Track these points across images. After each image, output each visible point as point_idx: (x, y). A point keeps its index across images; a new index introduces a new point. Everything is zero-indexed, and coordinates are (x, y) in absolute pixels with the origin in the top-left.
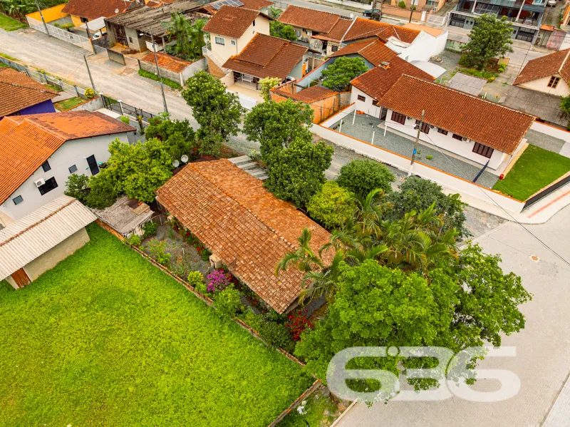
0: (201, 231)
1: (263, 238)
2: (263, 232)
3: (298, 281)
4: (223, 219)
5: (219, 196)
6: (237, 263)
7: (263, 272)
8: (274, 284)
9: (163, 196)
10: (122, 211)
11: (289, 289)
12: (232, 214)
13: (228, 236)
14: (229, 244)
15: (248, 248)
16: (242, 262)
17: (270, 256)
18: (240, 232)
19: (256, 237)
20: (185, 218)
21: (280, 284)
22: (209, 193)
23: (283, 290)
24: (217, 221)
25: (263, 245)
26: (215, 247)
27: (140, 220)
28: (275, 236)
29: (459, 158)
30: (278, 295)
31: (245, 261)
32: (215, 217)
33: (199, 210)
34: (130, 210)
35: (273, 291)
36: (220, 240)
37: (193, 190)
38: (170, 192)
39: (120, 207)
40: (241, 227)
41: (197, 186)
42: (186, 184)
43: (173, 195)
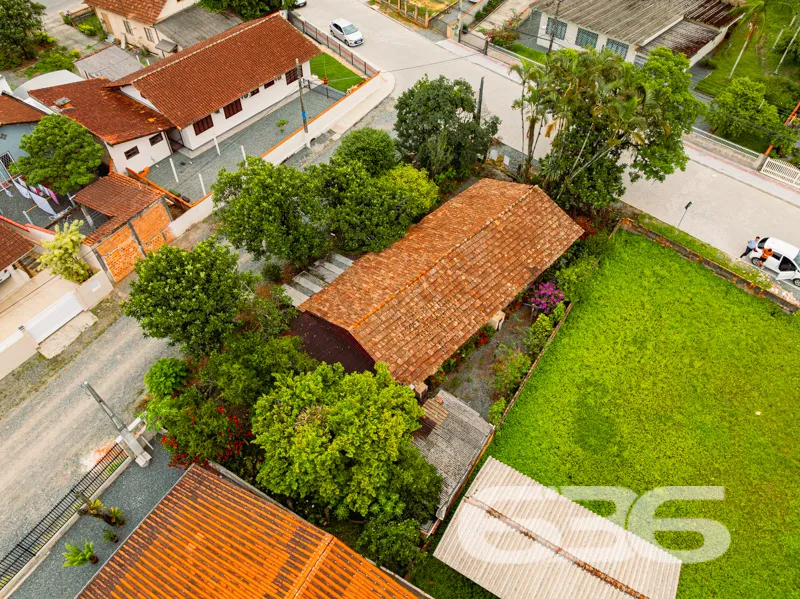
0: (484, 311)
1: (498, 235)
2: (490, 236)
4: (466, 280)
5: (425, 285)
6: (531, 266)
7: (542, 241)
8: (554, 232)
9: (412, 374)
10: (442, 444)
11: (558, 220)
12: (459, 269)
13: (494, 275)
14: (506, 274)
15: (512, 253)
16: (529, 261)
17: (521, 232)
18: (488, 261)
19: (497, 244)
20: (461, 334)
21: (554, 226)
22: (416, 299)
23: (559, 225)
24: (468, 288)
25: (507, 236)
26: (508, 293)
27: (459, 407)
28: (497, 222)
29: (281, 105)
30: (566, 230)
31: (528, 258)
32: (463, 292)
33: (448, 314)
34: (438, 430)
35: (562, 233)
36: (498, 286)
37: (407, 324)
38: (405, 363)
39: (432, 450)
40: (480, 260)
41: (400, 318)
42: (393, 335)
43: (414, 355)
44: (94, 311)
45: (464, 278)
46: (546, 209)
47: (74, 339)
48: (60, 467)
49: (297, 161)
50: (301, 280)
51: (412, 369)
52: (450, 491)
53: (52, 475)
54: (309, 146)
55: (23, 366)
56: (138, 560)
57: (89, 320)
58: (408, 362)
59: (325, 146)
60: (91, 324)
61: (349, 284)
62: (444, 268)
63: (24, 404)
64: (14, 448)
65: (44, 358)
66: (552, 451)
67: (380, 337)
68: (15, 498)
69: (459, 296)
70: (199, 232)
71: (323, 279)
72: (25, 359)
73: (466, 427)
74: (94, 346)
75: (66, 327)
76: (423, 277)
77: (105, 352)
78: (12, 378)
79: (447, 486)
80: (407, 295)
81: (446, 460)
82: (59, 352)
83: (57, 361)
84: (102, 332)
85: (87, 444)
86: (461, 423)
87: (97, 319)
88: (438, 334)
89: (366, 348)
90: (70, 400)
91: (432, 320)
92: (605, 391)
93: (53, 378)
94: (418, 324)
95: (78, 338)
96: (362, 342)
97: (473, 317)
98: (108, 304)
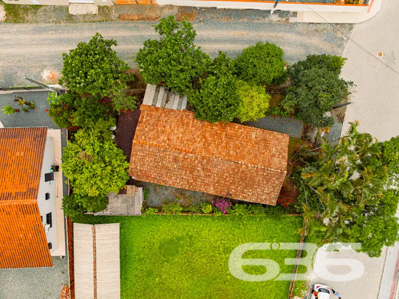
0: (190, 185)
1: (236, 171)
2: (233, 167)
3: (275, 185)
5: (181, 156)
7: (250, 190)
8: (262, 193)
10: (120, 201)
11: (272, 192)
12: (202, 165)
13: (211, 180)
14: (216, 185)
15: (231, 181)
16: (233, 190)
17: (248, 179)
18: (217, 174)
19: (231, 172)
20: (171, 183)
21: (265, 191)
22: (171, 156)
23: (269, 193)
24: (196, 173)
25: (239, 175)
26: (208, 190)
27: (139, 198)
28: (244, 166)
30: (268, 197)
32: (191, 172)
33: (176, 172)
34: (124, 196)
35: (264, 197)
36: (208, 185)
37: (156, 160)
38: (139, 170)
39: (115, 199)
40: (215, 170)
41: (157, 156)
42: (147, 158)
43: (145, 171)
44: (100, 8)
45: (199, 169)
46: (274, 183)
47: (83, 14)
48: (38, 65)
49: (255, 16)
50: (162, 91)
51: (139, 173)
52: (105, 213)
53: (34, 65)
54: (272, 12)
55: (60, 6)
56: (7, 139)
57: (94, 10)
58: (140, 171)
59: (279, 21)
60: (94, 13)
61: (166, 119)
62: (197, 158)
63: (48, 25)
64: (33, 41)
65: (68, 11)
66: (151, 236)
67: (141, 154)
68: (20, 61)
69: (188, 172)
70: (170, 11)
71: (167, 102)
72: (62, 4)
73: (133, 205)
74: (86, 25)
75: (85, 5)
76: (184, 152)
77: (87, 32)
78: (52, 9)
79: (106, 211)
80: (170, 152)
81: (115, 205)
82: (74, 14)
83: (70, 17)
84: (94, 22)
85: (50, 66)
86: (133, 202)
87: (97, 13)
88: (163, 175)
89: (132, 153)
90: (60, 41)
91: (167, 168)
92: (191, 246)
93: (64, 24)
94: (160, 164)
95: (84, 15)
96: (133, 150)
97: (182, 183)
98: (107, 10)
